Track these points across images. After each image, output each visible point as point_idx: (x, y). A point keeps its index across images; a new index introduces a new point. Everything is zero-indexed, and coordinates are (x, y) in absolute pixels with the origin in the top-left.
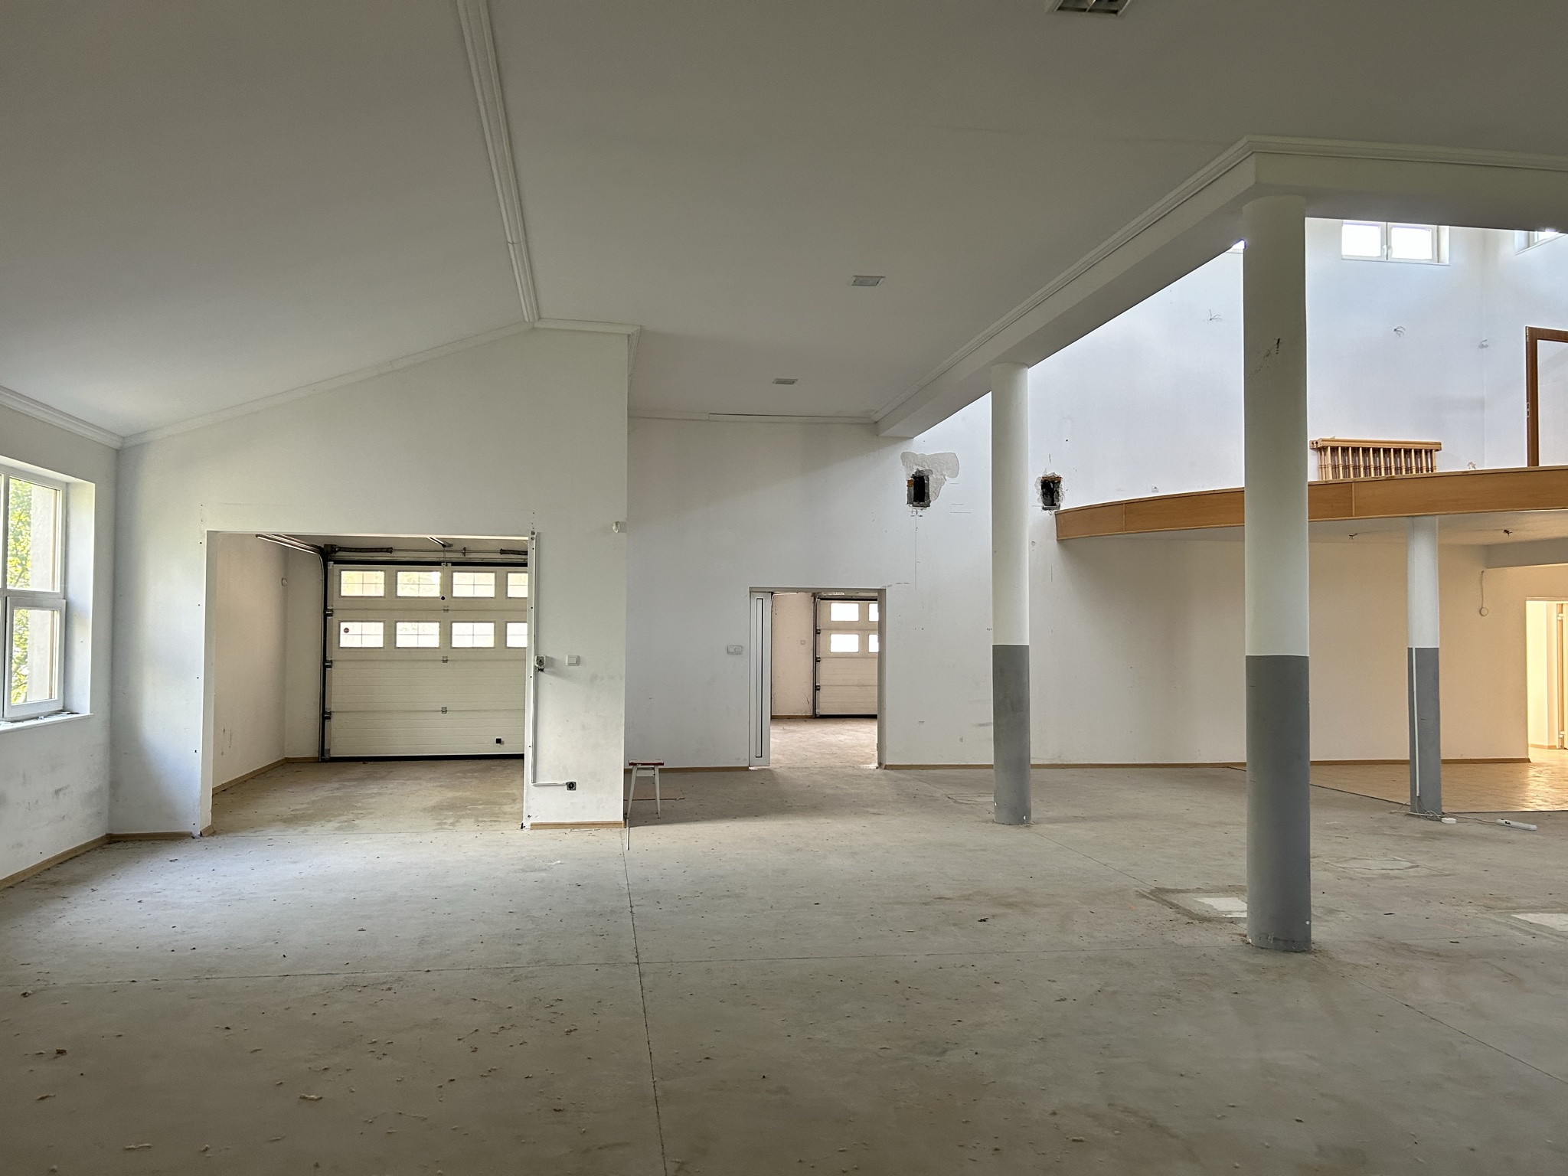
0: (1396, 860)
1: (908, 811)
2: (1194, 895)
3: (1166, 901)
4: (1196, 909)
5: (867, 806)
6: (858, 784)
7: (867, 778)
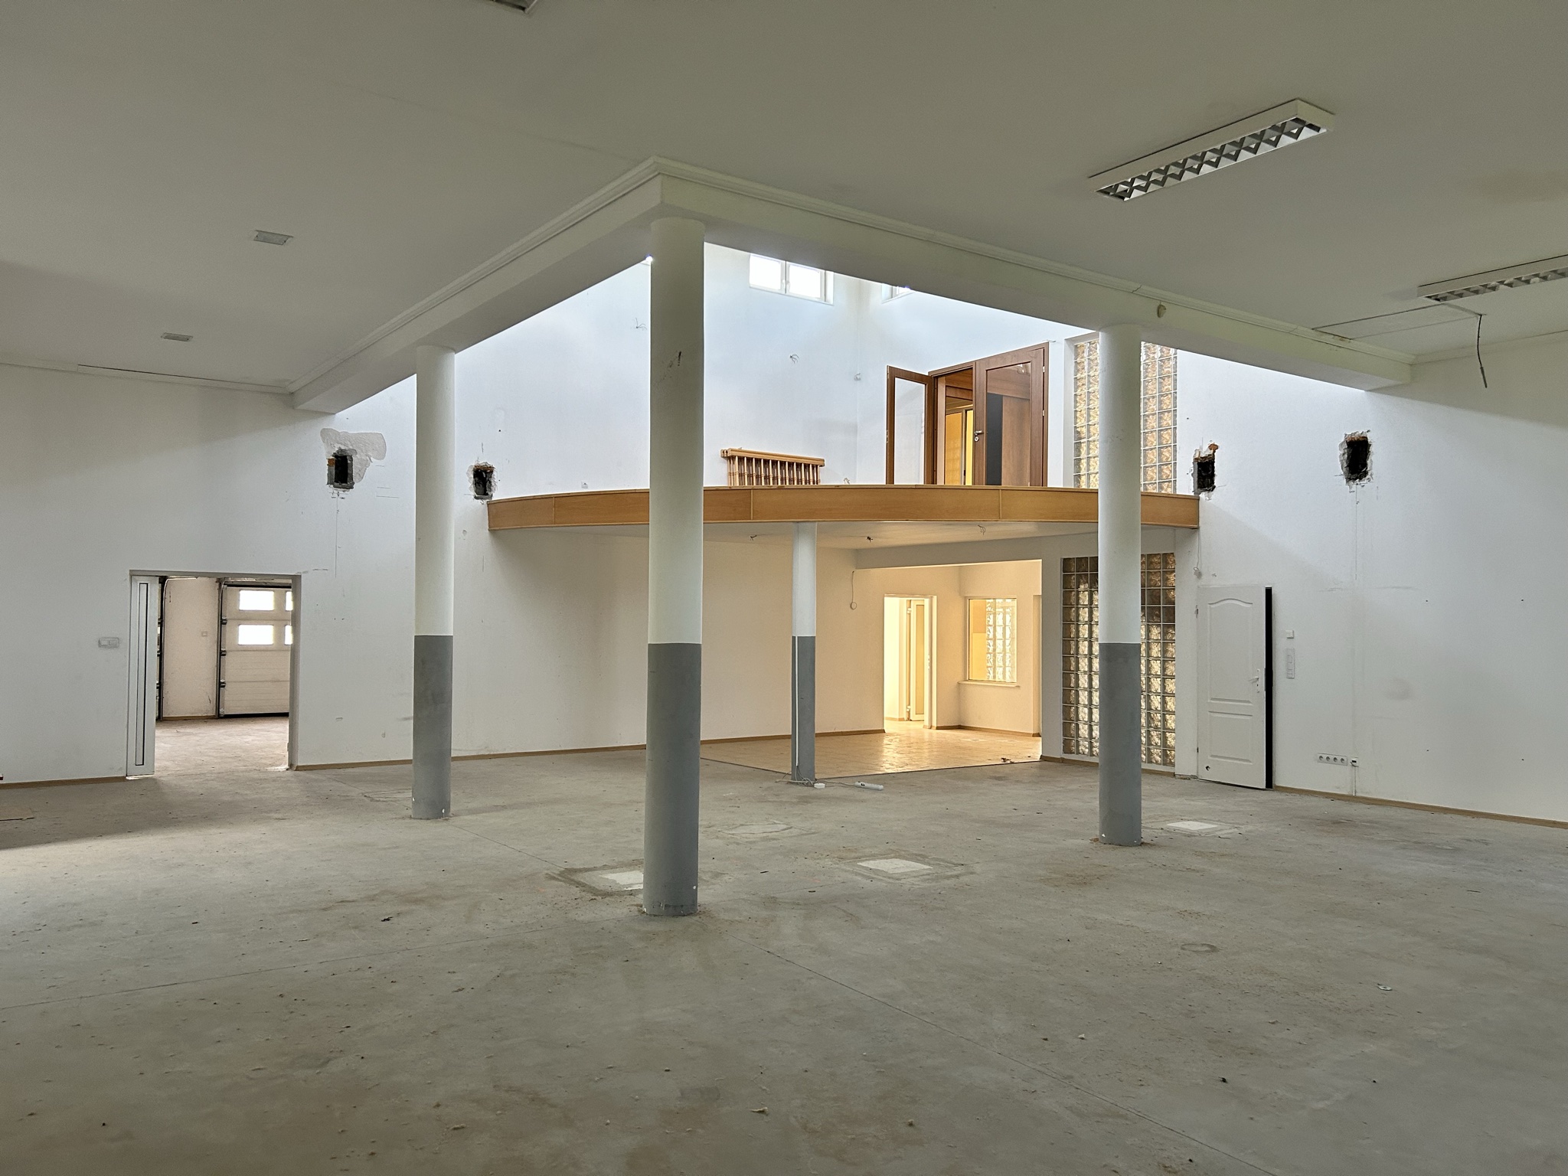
0: (775, 823)
1: (318, 813)
2: (600, 872)
3: (572, 880)
4: (601, 886)
5: (271, 811)
6: (263, 788)
7: (274, 781)
